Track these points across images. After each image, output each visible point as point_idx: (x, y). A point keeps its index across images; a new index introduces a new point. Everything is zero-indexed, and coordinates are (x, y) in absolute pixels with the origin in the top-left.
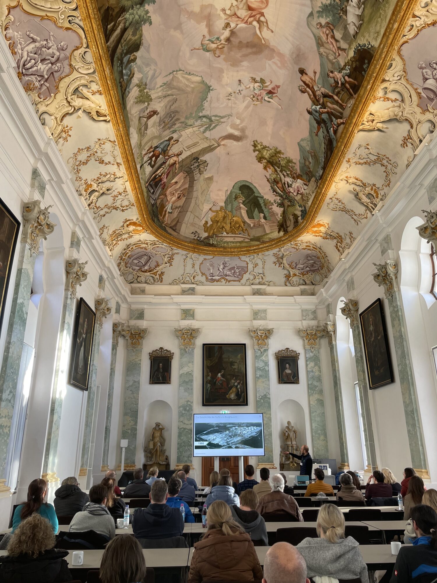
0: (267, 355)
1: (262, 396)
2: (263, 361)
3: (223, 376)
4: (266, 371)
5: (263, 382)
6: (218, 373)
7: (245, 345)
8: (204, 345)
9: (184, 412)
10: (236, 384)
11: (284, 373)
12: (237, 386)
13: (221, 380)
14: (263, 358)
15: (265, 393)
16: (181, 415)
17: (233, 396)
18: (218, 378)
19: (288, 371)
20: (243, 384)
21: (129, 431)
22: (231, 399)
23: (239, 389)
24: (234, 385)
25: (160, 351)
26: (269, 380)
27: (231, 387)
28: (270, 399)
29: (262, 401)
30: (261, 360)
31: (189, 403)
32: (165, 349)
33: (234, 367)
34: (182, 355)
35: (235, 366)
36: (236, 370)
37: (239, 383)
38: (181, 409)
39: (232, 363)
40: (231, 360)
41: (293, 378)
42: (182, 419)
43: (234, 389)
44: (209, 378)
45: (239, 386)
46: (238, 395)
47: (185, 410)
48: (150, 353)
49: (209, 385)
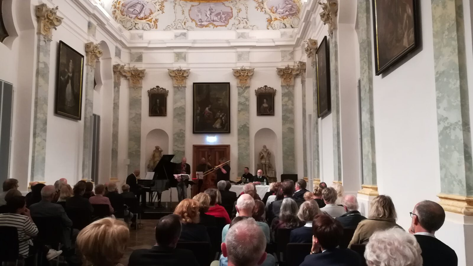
0: (248, 92)
1: (242, 126)
2: (244, 97)
3: (210, 109)
4: (246, 105)
5: (244, 114)
6: (206, 108)
7: (229, 83)
8: (194, 83)
9: (177, 138)
10: (221, 116)
11: (262, 107)
12: (221, 118)
13: (209, 113)
14: (245, 94)
15: (245, 123)
16: (175, 140)
17: (218, 126)
18: (206, 111)
19: (265, 105)
20: (227, 116)
21: (134, 153)
22: (216, 128)
23: (224, 120)
24: (219, 117)
25: (157, 89)
26: (249, 113)
27: (216, 119)
28: (248, 128)
29: (242, 129)
30: (242, 96)
31: (182, 131)
32: (160, 87)
33: (219, 102)
34: (175, 93)
35: (221, 102)
36: (221, 105)
37: (223, 116)
38: (176, 136)
39: (218, 99)
40: (217, 96)
41: (269, 111)
42: (176, 144)
43: (219, 120)
44: (198, 111)
45: (223, 118)
46: (222, 125)
47: (179, 136)
48: (148, 91)
49: (198, 117)
